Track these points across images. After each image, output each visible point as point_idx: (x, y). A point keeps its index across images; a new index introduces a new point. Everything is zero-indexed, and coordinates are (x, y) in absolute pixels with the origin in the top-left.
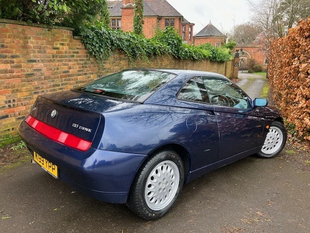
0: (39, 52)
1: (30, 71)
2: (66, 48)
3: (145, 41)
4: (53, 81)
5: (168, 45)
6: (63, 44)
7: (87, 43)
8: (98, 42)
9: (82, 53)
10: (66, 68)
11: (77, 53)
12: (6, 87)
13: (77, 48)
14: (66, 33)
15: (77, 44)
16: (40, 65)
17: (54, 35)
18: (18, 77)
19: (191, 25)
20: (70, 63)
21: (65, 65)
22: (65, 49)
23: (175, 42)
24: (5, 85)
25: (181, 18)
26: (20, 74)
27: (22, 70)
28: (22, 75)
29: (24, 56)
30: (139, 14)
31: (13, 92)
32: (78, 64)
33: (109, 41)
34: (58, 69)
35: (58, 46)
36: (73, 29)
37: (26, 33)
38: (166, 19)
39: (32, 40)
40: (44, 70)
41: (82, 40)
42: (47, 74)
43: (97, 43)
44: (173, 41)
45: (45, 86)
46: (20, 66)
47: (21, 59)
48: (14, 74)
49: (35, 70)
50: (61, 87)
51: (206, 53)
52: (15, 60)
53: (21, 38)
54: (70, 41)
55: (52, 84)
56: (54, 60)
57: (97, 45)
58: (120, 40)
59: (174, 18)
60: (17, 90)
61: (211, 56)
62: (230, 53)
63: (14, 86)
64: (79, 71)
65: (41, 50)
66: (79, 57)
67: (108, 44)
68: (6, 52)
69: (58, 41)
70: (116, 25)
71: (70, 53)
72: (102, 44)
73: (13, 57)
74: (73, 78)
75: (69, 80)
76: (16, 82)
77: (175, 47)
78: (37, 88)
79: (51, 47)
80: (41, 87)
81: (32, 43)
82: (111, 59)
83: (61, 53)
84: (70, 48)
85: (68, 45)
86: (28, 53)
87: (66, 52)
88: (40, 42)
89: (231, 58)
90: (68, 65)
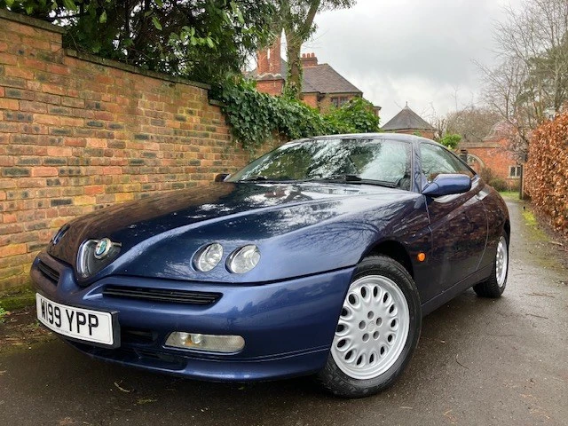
0: (154, 123)
1: (137, 156)
2: (196, 119)
3: (321, 119)
4: (174, 177)
6: (191, 112)
7: (231, 114)
8: (249, 112)
9: (221, 130)
10: (194, 156)
11: (214, 130)
12: (98, 182)
13: (214, 123)
14: (197, 94)
15: (215, 116)
16: (153, 146)
17: (178, 94)
18: (119, 164)
19: (375, 109)
20: (202, 148)
21: (193, 150)
22: (194, 121)
23: (368, 124)
24: (97, 177)
25: (358, 95)
26: (121, 159)
27: (125, 153)
28: (124, 161)
29: (130, 127)
31: (108, 191)
32: (215, 151)
33: (266, 112)
34: (182, 155)
35: (184, 115)
36: (209, 87)
37: (136, 86)
38: (332, 98)
39: (144, 99)
40: (160, 154)
41: (221, 108)
42: (164, 163)
43: (247, 115)
44: (365, 123)
45: (160, 185)
46: (121, 146)
47: (126, 132)
48: (113, 159)
49: (146, 154)
52: (115, 132)
53: (126, 95)
54: (204, 108)
55: (172, 182)
56: (177, 139)
57: (248, 119)
58: (284, 112)
59: (346, 95)
60: (115, 189)
63: (109, 182)
64: (216, 164)
65: (157, 119)
66: (216, 137)
67: (264, 118)
68: (103, 117)
69: (185, 105)
71: (202, 129)
72: (255, 117)
73: (112, 127)
74: (206, 174)
75: (199, 178)
76: (114, 172)
78: (146, 188)
79: (172, 115)
80: (153, 187)
81: (144, 104)
83: (188, 127)
84: (202, 121)
85: (200, 115)
86: (136, 123)
87: (195, 128)
88: (156, 104)
90: (198, 150)
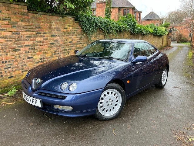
0: (57, 31)
1: (52, 42)
2: (71, 28)
3: (115, 23)
4: (64, 47)
5: (128, 25)
6: (69, 26)
7: (82, 25)
8: (89, 24)
9: (79, 31)
10: (70, 40)
11: (77, 31)
12: (40, 51)
13: (77, 28)
14: (71, 19)
15: (77, 26)
16: (57, 38)
17: (65, 20)
18: (46, 45)
19: (140, 13)
20: (73, 37)
21: (70, 38)
22: (70, 28)
23: (132, 23)
24: (40, 49)
25: (133, 8)
26: (47, 43)
27: (48, 41)
28: (48, 43)
29: (50, 33)
30: (108, 7)
31: (44, 53)
32: (77, 38)
33: (94, 23)
34: (66, 40)
35: (67, 27)
36: (75, 17)
37: (51, 20)
38: (124, 9)
39: (54, 24)
40: (59, 41)
41: (79, 23)
42: (61, 43)
43: (88, 25)
45: (60, 50)
46: (47, 39)
47: (48, 34)
48: (44, 43)
49: (55, 41)
50: (68, 51)
51: (151, 30)
52: (45, 35)
53: (48, 23)
54: (73, 24)
55: (63, 49)
56: (65, 35)
57: (88, 26)
58: (101, 22)
59: (129, 8)
60: (46, 52)
61: (154, 32)
62: (166, 30)
63: (44, 50)
64: (78, 42)
65: (58, 29)
66: (78, 33)
67: (94, 25)
68: (41, 31)
69: (67, 24)
70: (93, 13)
71: (73, 31)
72: (90, 26)
73: (44, 33)
74: (74, 45)
75: (72, 47)
76: (45, 47)
77: (132, 27)
78: (55, 51)
79: (63, 27)
80: (58, 51)
81: (54, 25)
82: (95, 34)
83: (69, 31)
84: (73, 28)
85: (72, 26)
86: (51, 31)
87: (71, 31)
88: (58, 25)
89: (167, 33)
90: (72, 38)
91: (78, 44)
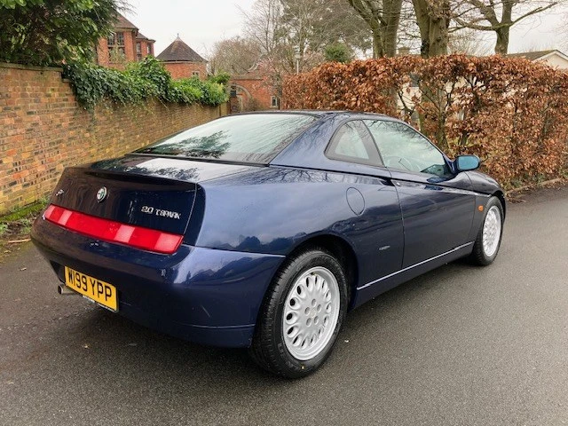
0: (35, 101)
1: (30, 126)
2: (56, 94)
4: (49, 138)
6: (53, 90)
8: (89, 85)
9: (71, 99)
10: (58, 121)
11: (67, 100)
13: (67, 95)
14: (56, 76)
15: (66, 89)
16: (36, 118)
17: (45, 79)
18: (21, 133)
19: (150, 43)
20: (62, 114)
21: (57, 117)
23: (163, 79)
24: (12, 144)
25: (134, 32)
27: (23, 125)
29: (24, 107)
31: (18, 152)
32: (69, 115)
34: (52, 122)
35: (50, 92)
36: (62, 70)
39: (29, 87)
40: (41, 124)
41: (72, 83)
42: (43, 129)
43: (88, 87)
45: (43, 145)
46: (21, 121)
47: (22, 111)
49: (33, 124)
50: (56, 146)
51: (197, 92)
52: (17, 112)
54: (60, 86)
55: (49, 141)
57: (89, 90)
58: (110, 80)
60: (21, 150)
61: (203, 97)
62: (224, 90)
64: (69, 124)
65: (37, 98)
66: (68, 105)
69: (50, 86)
71: (60, 101)
72: (93, 88)
74: (66, 133)
79: (44, 94)
80: (40, 146)
83: (53, 101)
84: (60, 95)
85: (58, 91)
86: (26, 103)
87: (57, 100)
89: (226, 99)
90: (59, 116)
91: (70, 130)
